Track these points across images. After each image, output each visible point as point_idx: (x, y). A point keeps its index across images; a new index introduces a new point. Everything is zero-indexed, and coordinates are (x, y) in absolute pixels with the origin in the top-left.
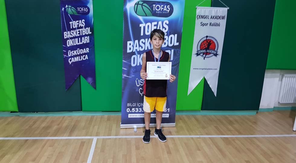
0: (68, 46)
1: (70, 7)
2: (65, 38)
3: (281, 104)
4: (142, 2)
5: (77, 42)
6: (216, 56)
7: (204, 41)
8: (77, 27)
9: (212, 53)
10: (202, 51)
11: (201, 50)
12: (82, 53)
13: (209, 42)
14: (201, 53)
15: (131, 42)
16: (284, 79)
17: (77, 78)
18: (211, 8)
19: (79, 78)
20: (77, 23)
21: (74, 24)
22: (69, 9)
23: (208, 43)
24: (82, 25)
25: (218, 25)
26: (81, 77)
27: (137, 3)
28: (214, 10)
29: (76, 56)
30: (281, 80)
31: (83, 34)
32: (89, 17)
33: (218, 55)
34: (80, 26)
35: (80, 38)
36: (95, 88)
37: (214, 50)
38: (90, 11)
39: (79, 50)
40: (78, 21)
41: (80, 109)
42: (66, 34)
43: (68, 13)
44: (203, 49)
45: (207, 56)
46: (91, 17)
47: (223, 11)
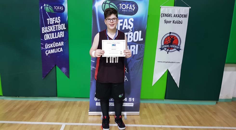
0: (45, 39)
2: (43, 32)
4: (110, 2)
5: (53, 36)
6: (179, 51)
7: (167, 37)
8: (53, 23)
9: (175, 48)
11: (165, 45)
12: (58, 46)
14: (165, 48)
17: (53, 68)
18: (174, 8)
20: (53, 19)
22: (47, 7)
23: (171, 38)
25: (180, 22)
26: (57, 67)
27: (105, 2)
28: (177, 9)
29: (52, 48)
31: (59, 30)
34: (56, 22)
35: (56, 33)
36: (69, 77)
37: (177, 45)
38: (65, 9)
39: (55, 43)
41: (56, 95)
42: (43, 29)
43: (46, 11)
45: (170, 50)
46: (66, 15)
47: (185, 10)
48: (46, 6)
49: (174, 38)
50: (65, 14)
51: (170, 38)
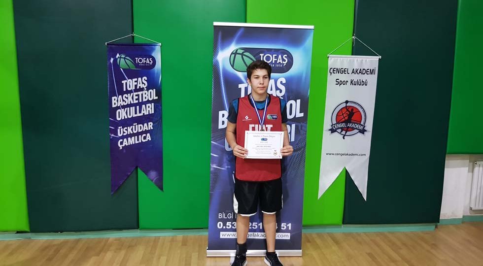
0: (118, 119)
1: (123, 56)
2: (114, 106)
3: (474, 211)
4: (243, 51)
5: (132, 113)
6: (363, 133)
7: (342, 109)
8: (134, 88)
9: (356, 129)
10: (339, 126)
12: (141, 130)
14: (339, 128)
16: (476, 169)
17: (132, 173)
18: (351, 57)
19: (135, 171)
20: (134, 81)
21: (129, 84)
22: (122, 60)
24: (142, 86)
25: (365, 83)
26: (139, 171)
27: (234, 52)
28: (357, 60)
29: (131, 136)
30: (471, 171)
31: (144, 100)
32: (154, 73)
33: (366, 131)
34: (140, 87)
35: (138, 107)
36: (161, 188)
37: (359, 122)
38: (157, 63)
39: (137, 126)
40: (136, 79)
41: (136, 226)
42: (115, 100)
43: (120, 66)
44: (341, 121)
45: (348, 133)
46: (157, 74)
47: (371, 60)
48: (121, 58)
49: (354, 112)
50: (156, 71)
51: (347, 110)
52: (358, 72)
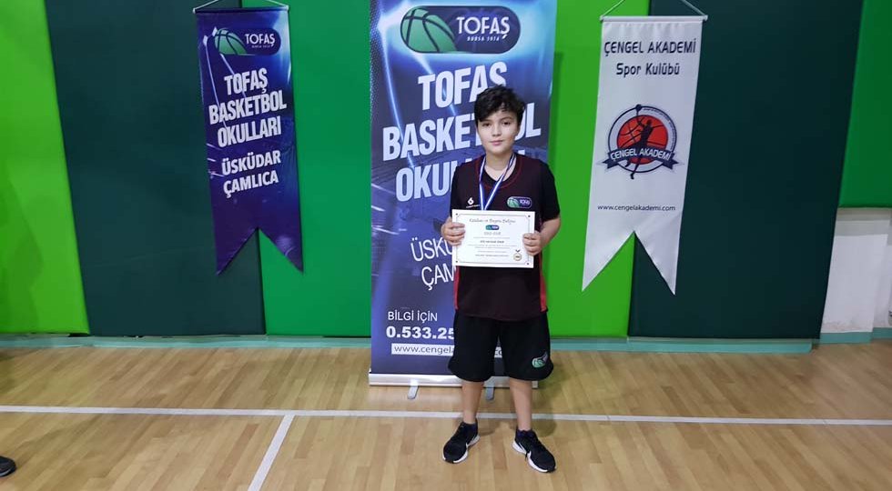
0: (222, 145)
1: (224, 32)
2: (213, 122)
4: (425, 12)
5: (245, 135)
6: (671, 168)
7: (629, 121)
8: (245, 90)
9: (657, 159)
10: (623, 154)
11: (620, 148)
12: (261, 165)
13: (644, 122)
14: (622, 159)
15: (396, 131)
17: (249, 239)
18: (647, 20)
19: (254, 236)
20: (244, 78)
21: (237, 81)
22: (223, 39)
23: (643, 126)
24: (259, 85)
25: (672, 70)
26: (262, 235)
27: (410, 15)
28: (659, 25)
29: (244, 174)
31: (264, 111)
32: (278, 61)
33: (676, 163)
34: (255, 87)
35: (253, 123)
36: (301, 268)
38: (282, 38)
39: (253, 157)
40: (248, 73)
41: (258, 327)
42: (214, 110)
43: (220, 50)
44: (627, 145)
45: (641, 168)
46: (284, 61)
47: (688, 25)
48: (220, 35)
49: (652, 126)
50: (282, 59)
52: (662, 47)
